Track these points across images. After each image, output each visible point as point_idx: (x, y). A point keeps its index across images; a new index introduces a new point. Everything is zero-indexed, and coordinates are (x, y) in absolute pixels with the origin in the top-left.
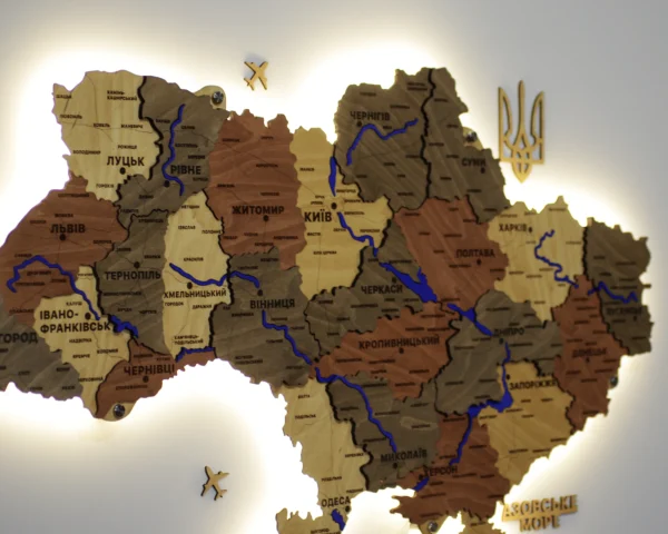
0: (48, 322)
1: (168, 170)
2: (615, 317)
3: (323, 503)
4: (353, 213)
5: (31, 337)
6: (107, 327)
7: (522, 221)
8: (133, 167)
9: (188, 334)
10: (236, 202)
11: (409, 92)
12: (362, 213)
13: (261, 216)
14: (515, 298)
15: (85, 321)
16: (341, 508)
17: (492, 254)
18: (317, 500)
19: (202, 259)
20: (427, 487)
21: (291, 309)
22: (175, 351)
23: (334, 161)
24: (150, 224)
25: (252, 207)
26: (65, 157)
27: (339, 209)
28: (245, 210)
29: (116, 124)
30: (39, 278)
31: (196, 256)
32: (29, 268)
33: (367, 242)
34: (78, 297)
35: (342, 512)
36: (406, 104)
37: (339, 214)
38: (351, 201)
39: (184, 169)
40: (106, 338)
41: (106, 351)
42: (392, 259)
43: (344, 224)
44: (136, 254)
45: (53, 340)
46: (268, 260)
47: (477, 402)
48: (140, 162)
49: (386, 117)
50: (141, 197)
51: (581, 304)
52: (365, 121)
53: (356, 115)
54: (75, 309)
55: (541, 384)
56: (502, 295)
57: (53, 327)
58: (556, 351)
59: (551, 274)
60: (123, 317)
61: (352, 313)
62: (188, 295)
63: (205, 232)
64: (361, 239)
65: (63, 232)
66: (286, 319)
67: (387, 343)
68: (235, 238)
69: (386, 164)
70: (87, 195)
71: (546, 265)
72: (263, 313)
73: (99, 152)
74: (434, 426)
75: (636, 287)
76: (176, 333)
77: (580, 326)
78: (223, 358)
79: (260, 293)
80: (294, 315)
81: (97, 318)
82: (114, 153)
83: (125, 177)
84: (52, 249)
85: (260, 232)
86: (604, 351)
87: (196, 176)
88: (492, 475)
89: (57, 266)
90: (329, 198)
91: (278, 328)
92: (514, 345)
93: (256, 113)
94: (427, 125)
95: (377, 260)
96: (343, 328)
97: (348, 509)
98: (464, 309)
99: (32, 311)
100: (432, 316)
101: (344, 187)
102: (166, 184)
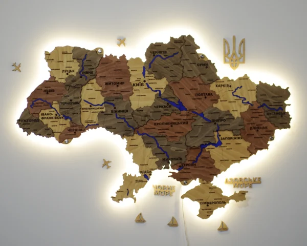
0: (44, 116)
1: (81, 73)
2: (271, 116)
3: (141, 172)
4: (152, 83)
5: (38, 120)
6: (62, 118)
7: (227, 83)
8: (71, 73)
9: (90, 120)
10: (107, 81)
11: (175, 44)
12: (156, 83)
13: (116, 85)
14: (222, 109)
15: (55, 116)
16: (148, 174)
17: (212, 94)
18: (139, 171)
19: (95, 98)
20: (182, 170)
21: (127, 113)
22: (86, 125)
23: (144, 68)
24: (75, 89)
25: (112, 83)
26: (49, 71)
27: (146, 82)
28: (110, 84)
29: (65, 61)
30: (40, 104)
31: (92, 98)
32: (37, 102)
33: (158, 92)
34: (53, 110)
35: (148, 175)
36: (173, 48)
37: (147, 84)
38: (152, 79)
39: (87, 73)
40: (62, 121)
41: (62, 125)
42: (167, 97)
43: (148, 87)
44: (71, 97)
45: (45, 121)
46: (118, 98)
47: (204, 143)
48: (73, 71)
50: (72, 81)
51: (254, 111)
52: (156, 54)
53: (151, 52)
54: (52, 113)
55: (235, 138)
56: (216, 108)
57: (45, 118)
58: (241, 127)
59: (241, 101)
60: (67, 115)
61: (151, 114)
62: (90, 109)
63: (96, 90)
64: (156, 91)
65: (47, 92)
66: (125, 116)
67: (166, 124)
68: (106, 92)
69: (165, 67)
70: (55, 81)
71: (238, 98)
72: (116, 114)
73: (59, 69)
74: (185, 150)
75: (282, 105)
76: (86, 119)
77: (254, 119)
78: (103, 127)
79: (115, 108)
80: (128, 115)
81: (59, 115)
82: (65, 69)
83: (68, 76)
84: (44, 96)
85: (115, 90)
86: (266, 128)
87: (91, 74)
88: (212, 167)
89: (46, 101)
91: (122, 119)
92: (221, 125)
93: (114, 55)
94: (182, 54)
95: (161, 98)
96: (147, 119)
97: (150, 175)
98: (199, 113)
99: (39, 113)
100: (185, 115)
101: (149, 75)
102: (81, 77)
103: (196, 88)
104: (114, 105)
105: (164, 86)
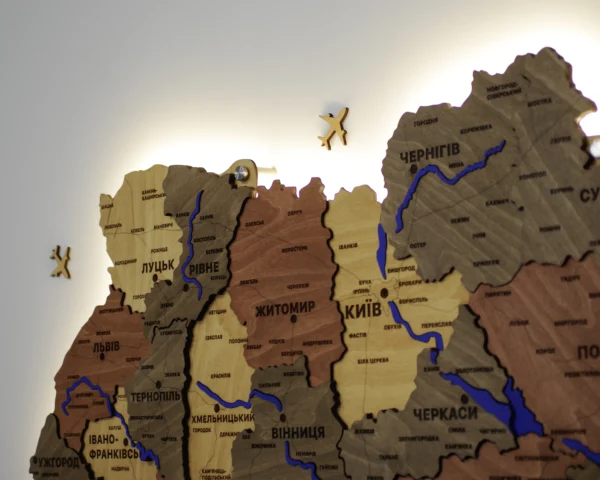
0: (96, 447)
1: (187, 271)
4: (411, 301)
5: (75, 462)
8: (164, 272)
9: (215, 468)
10: (260, 301)
11: (489, 103)
12: (425, 300)
13: (288, 317)
15: (123, 447)
19: (229, 375)
21: (321, 440)
23: (382, 233)
24: (171, 337)
25: (277, 306)
26: (109, 270)
27: (392, 296)
28: (270, 311)
29: (149, 227)
30: (84, 401)
31: (222, 372)
32: (78, 390)
33: (432, 342)
34: (117, 421)
36: (486, 123)
37: (392, 304)
38: (409, 283)
39: (202, 268)
40: (141, 467)
42: (461, 367)
43: (398, 319)
44: (159, 372)
45: (99, 466)
46: (292, 374)
48: (170, 264)
49: (455, 149)
50: (162, 306)
52: (421, 164)
53: (411, 156)
57: (99, 453)
61: (402, 449)
62: (215, 420)
63: (232, 341)
64: (425, 338)
65: (102, 352)
66: (314, 454)
68: (259, 347)
69: (453, 221)
70: (123, 309)
72: (288, 444)
73: (135, 261)
76: (203, 464)
79: (283, 418)
80: (323, 448)
81: (134, 445)
82: (149, 258)
84: (94, 369)
85: (286, 337)
87: (214, 274)
89: (98, 388)
90: (378, 283)
91: (305, 466)
93: (286, 183)
95: (437, 369)
96: (388, 471)
99: (83, 435)
100: (536, 458)
101: (398, 264)
102: (186, 288)
103: (576, 316)
104: (280, 404)
105: (453, 314)
